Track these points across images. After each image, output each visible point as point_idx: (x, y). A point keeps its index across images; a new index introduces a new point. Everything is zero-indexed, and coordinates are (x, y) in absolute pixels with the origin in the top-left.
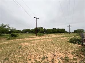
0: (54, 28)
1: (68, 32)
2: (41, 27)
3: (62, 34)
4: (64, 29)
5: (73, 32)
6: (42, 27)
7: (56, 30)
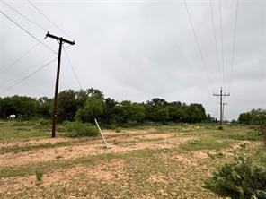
0: (156, 100)
1: (216, 121)
2: (91, 90)
3: (190, 127)
4: (200, 106)
5: (236, 120)
6: (97, 91)
7: (166, 109)
